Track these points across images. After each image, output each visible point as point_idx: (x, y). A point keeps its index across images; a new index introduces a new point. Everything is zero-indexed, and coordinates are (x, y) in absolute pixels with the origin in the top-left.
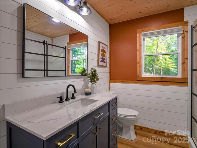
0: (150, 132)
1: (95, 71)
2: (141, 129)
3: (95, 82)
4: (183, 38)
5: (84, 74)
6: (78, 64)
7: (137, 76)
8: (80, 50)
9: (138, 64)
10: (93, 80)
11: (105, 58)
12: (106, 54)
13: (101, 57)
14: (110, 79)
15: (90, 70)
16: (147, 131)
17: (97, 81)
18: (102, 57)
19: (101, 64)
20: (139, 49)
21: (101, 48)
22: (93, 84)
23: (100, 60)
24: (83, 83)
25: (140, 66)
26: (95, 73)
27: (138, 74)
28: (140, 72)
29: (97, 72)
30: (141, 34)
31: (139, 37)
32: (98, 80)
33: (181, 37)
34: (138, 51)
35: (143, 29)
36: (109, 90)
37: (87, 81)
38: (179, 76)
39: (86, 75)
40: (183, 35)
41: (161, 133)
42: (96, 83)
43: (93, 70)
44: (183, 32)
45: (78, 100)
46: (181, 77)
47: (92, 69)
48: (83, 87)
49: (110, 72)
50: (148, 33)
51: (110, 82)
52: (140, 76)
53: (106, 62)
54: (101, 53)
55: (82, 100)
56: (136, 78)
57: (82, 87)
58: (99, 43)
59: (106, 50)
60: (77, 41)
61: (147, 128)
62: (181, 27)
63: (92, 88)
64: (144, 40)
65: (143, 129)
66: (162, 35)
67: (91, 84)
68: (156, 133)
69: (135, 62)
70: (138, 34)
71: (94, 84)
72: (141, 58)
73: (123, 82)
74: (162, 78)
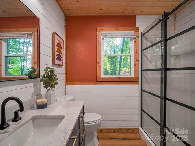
0: (109, 132)
1: (52, 71)
2: (102, 131)
3: (52, 86)
4: (135, 42)
5: (33, 76)
6: (13, 63)
7: (96, 77)
8: (15, 46)
9: (97, 64)
10: (49, 84)
11: (62, 55)
12: (62, 50)
13: (56, 53)
14: (67, 82)
15: (44, 70)
16: (107, 131)
17: (55, 86)
18: (58, 53)
19: (57, 62)
20: (98, 48)
21: (57, 42)
22: (48, 90)
23: (56, 57)
24: (32, 90)
25: (100, 67)
26: (52, 74)
27: (98, 74)
28: (100, 72)
29: (55, 73)
30: (100, 33)
31: (98, 36)
32: (56, 83)
33: (133, 41)
34: (98, 50)
35: (102, 28)
36: (65, 94)
37: (38, 86)
38: (132, 76)
39: (37, 77)
40: (135, 39)
41: (119, 131)
42: (53, 89)
43: (49, 70)
44: (135, 37)
45: (27, 122)
46: (133, 77)
47: (48, 68)
48: (33, 96)
49: (66, 73)
50: (107, 33)
51: (66, 84)
52: (100, 77)
53: (62, 60)
54: (56, 48)
55: (34, 119)
56: (95, 79)
57: (31, 96)
58: (54, 34)
59: (62, 45)
60: (15, 29)
61: (107, 129)
62: (134, 32)
63: (48, 97)
64: (103, 39)
65: (103, 131)
66: (119, 36)
67: (46, 90)
68: (114, 132)
69: (94, 62)
70: (97, 33)
71: (51, 91)
72: (100, 58)
73: (82, 84)
74: (119, 78)
